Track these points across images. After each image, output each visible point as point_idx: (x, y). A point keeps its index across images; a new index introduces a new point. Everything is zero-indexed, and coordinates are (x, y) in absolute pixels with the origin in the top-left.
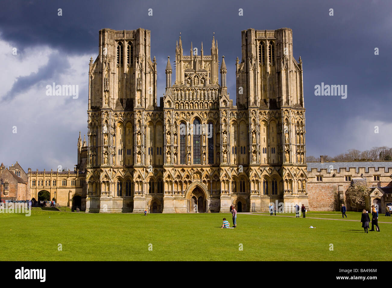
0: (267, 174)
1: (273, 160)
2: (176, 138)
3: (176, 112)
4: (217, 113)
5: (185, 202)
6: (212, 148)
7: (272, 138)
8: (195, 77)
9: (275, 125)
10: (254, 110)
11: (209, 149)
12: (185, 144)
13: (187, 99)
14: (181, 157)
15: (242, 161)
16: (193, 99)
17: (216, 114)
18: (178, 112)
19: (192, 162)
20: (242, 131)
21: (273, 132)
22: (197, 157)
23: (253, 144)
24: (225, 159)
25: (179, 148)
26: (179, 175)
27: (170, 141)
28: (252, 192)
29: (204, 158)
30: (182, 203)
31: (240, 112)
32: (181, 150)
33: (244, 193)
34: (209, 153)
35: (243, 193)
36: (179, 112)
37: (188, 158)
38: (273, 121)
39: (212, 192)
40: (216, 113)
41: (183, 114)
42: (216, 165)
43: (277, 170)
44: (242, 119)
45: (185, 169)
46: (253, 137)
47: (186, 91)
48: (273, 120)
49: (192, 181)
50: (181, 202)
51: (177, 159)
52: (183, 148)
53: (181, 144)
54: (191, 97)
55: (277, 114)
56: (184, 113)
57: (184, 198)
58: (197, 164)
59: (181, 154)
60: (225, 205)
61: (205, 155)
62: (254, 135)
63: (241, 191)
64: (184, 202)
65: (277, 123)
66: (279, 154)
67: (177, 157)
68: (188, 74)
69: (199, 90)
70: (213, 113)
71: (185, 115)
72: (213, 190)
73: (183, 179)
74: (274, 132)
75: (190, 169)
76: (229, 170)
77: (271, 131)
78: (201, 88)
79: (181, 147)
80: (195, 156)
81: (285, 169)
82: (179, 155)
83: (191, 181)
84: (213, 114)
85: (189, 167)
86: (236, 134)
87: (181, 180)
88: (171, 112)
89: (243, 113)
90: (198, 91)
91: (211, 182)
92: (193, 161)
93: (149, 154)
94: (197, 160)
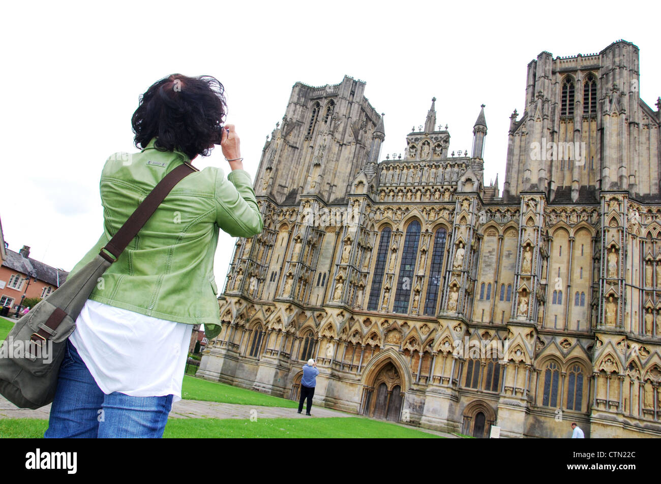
0: (558, 354)
1: (578, 321)
3: (376, 207)
5: (359, 390)
6: (436, 282)
7: (579, 270)
8: (424, 144)
9: (589, 240)
10: (531, 199)
11: (431, 284)
12: (383, 270)
13: (402, 184)
14: (371, 295)
15: (501, 315)
16: (413, 184)
19: (391, 308)
20: (508, 251)
21: (582, 255)
22: (402, 298)
23: (524, 273)
25: (371, 277)
26: (360, 330)
28: (506, 390)
29: (415, 301)
30: (353, 390)
31: (508, 210)
32: (373, 282)
33: (494, 392)
34: (429, 293)
35: (491, 392)
36: (382, 208)
37: (384, 297)
38: (582, 232)
39: (419, 379)
40: (454, 210)
41: (390, 212)
43: (586, 347)
44: (509, 225)
45: (373, 319)
46: (524, 258)
47: (403, 170)
48: (583, 228)
49: (382, 347)
50: (351, 388)
52: (378, 278)
53: (376, 269)
54: (410, 180)
55: (595, 215)
56: (392, 210)
57: (359, 380)
58: (400, 312)
59: (372, 289)
60: (435, 411)
61: (419, 295)
62: (527, 255)
63: (488, 388)
64: (357, 389)
65: (594, 234)
66: (592, 309)
67: (363, 295)
68: (412, 139)
69: (428, 166)
70: (448, 210)
72: (423, 374)
73: (364, 340)
74: (585, 254)
75: (383, 320)
76: (458, 329)
77: (578, 252)
78: (432, 164)
79: (375, 274)
80: (398, 295)
81: (602, 343)
82: (368, 290)
83: (379, 347)
84: (448, 212)
85: (380, 316)
86: (495, 256)
87: (360, 342)
88: (361, 201)
89: (513, 212)
90: (426, 168)
91: (421, 354)
92: (393, 305)
93: (318, 285)
94: (402, 305)
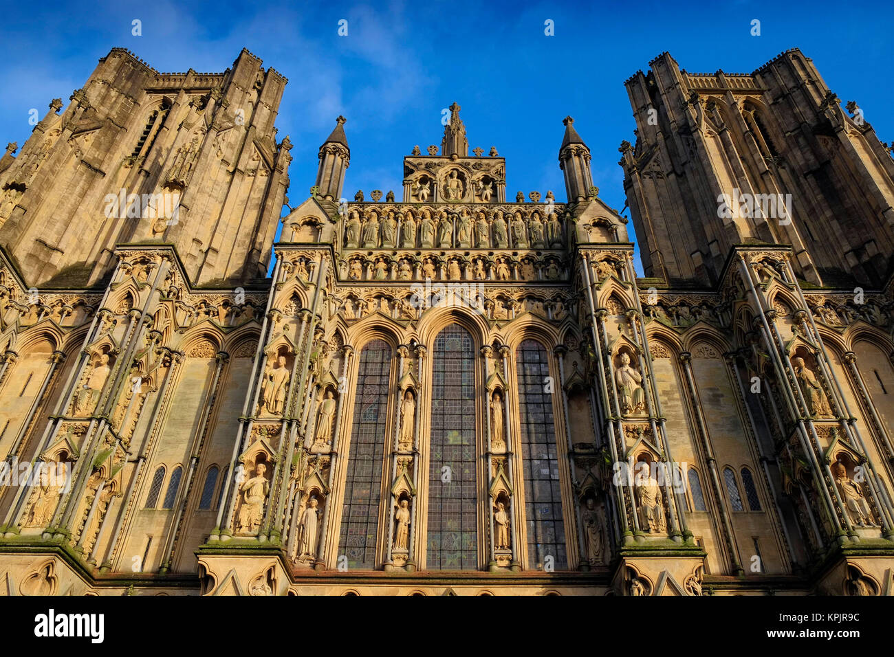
2: (331, 409)
3: (345, 291)
4: (563, 301)
6: (546, 472)
10: (766, 259)
11: (532, 477)
12: (378, 448)
13: (410, 244)
14: (347, 521)
15: (751, 550)
16: (438, 245)
17: (559, 305)
18: (356, 291)
19: (421, 553)
20: (711, 389)
22: (452, 524)
24: (655, 510)
25: (341, 468)
27: (281, 397)
29: (497, 524)
32: (351, 482)
36: (362, 292)
37: (397, 522)
38: (862, 346)
40: (555, 300)
41: (385, 303)
42: (584, 572)
44: (696, 332)
46: (803, 382)
47: (406, 220)
48: (865, 335)
51: (320, 528)
52: (365, 470)
53: (355, 443)
54: (429, 238)
56: (390, 299)
58: (451, 565)
59: (349, 501)
61: (508, 510)
62: (809, 374)
67: (321, 518)
68: (420, 164)
70: (540, 299)
71: (392, 307)
79: (354, 459)
80: (436, 515)
82: (337, 504)
84: (540, 304)
85: (393, 582)
86: (679, 403)
88: (317, 259)
89: (695, 306)
90: (465, 217)
92: (425, 546)
93: (151, 502)
94: (455, 545)
